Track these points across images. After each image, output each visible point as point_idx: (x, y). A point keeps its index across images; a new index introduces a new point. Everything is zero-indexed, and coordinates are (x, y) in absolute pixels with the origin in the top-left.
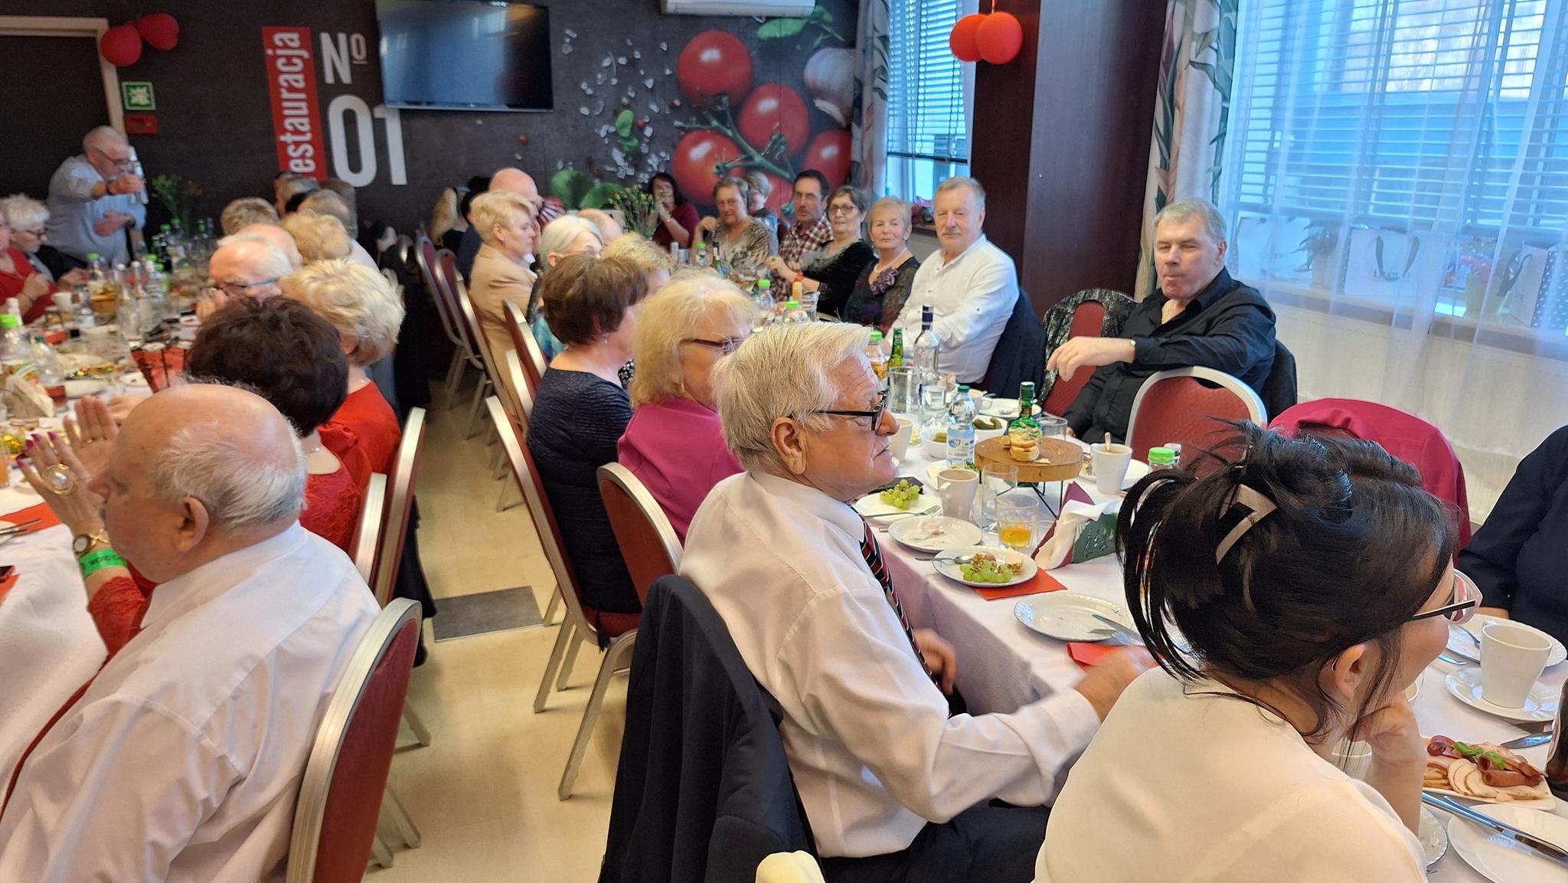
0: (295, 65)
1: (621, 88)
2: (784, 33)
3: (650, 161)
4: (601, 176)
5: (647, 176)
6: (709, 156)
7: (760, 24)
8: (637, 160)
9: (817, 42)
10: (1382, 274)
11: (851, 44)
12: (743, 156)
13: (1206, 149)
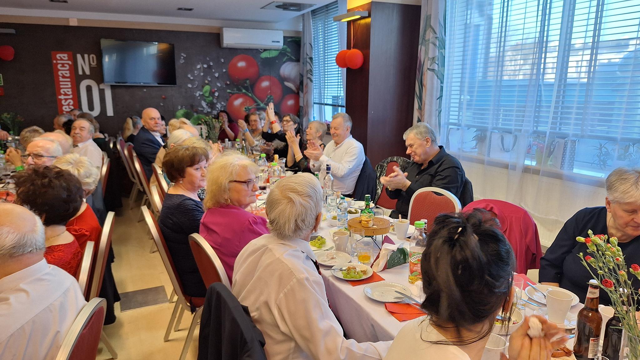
0: (66, 67)
1: (205, 77)
2: (271, 56)
3: (217, 106)
4: (197, 112)
5: (216, 112)
6: (242, 104)
7: (262, 52)
8: (212, 105)
9: (285, 60)
10: (504, 149)
11: (298, 60)
12: (256, 104)
13: (435, 102)
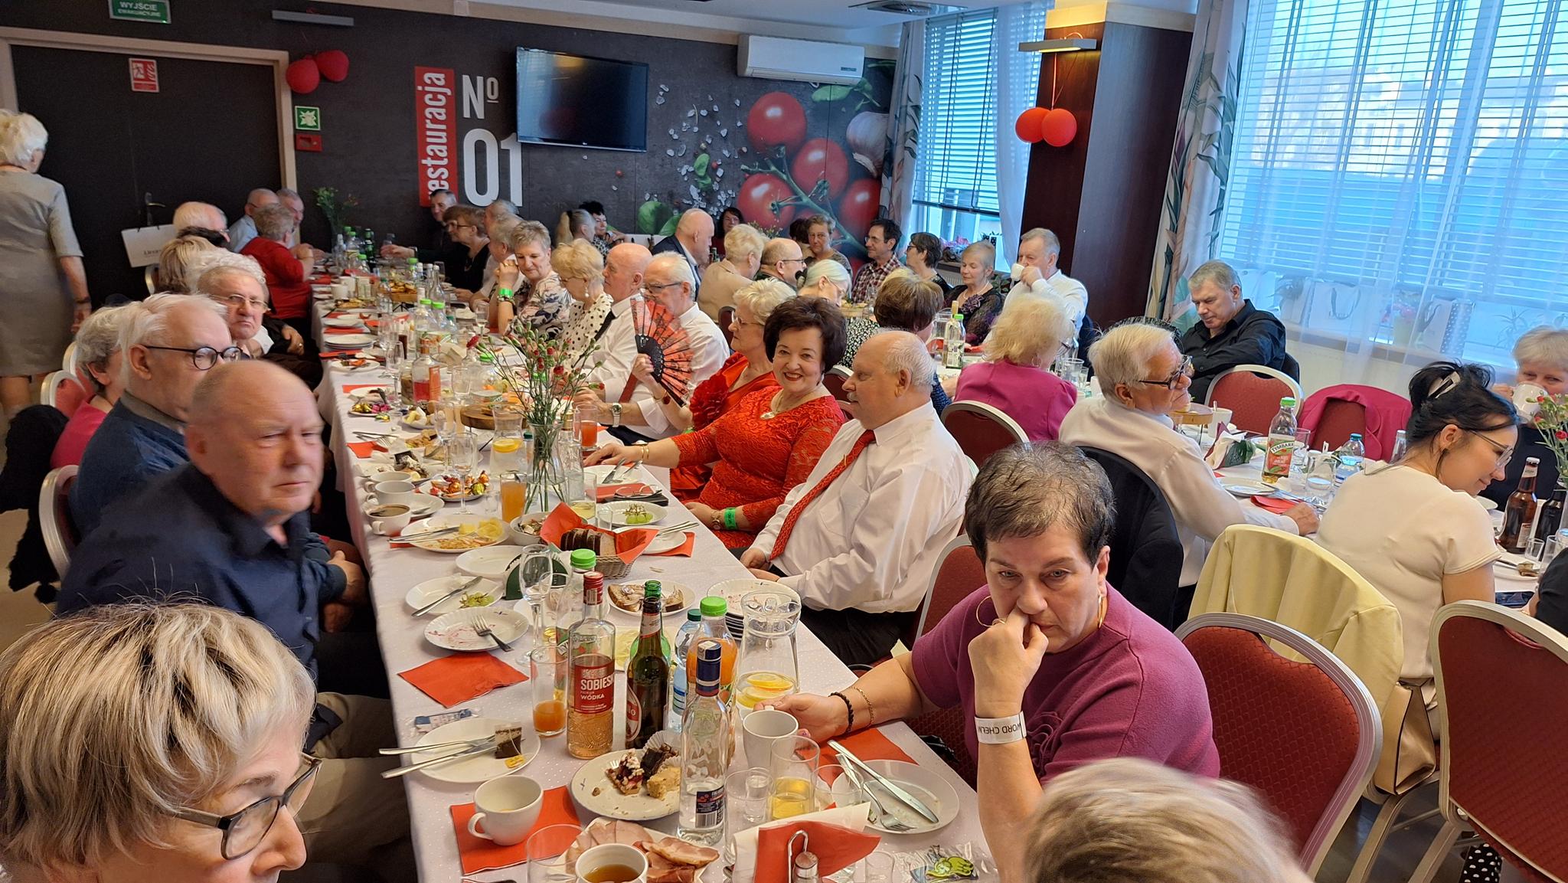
0: (440, 100)
1: (701, 135)
2: (832, 98)
3: (719, 197)
6: (768, 195)
7: (815, 89)
8: (709, 195)
9: (858, 107)
10: (1335, 313)
11: (885, 109)
12: (794, 197)
13: (1207, 220)
